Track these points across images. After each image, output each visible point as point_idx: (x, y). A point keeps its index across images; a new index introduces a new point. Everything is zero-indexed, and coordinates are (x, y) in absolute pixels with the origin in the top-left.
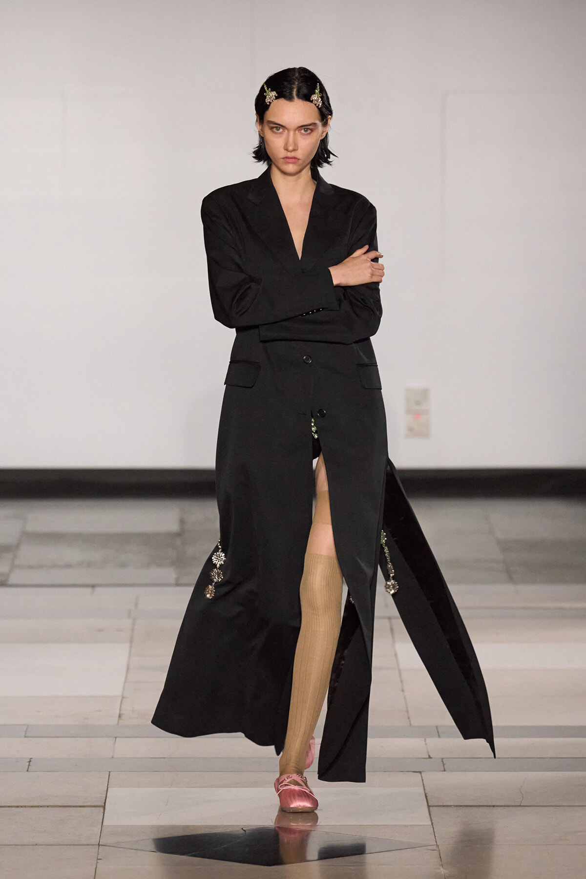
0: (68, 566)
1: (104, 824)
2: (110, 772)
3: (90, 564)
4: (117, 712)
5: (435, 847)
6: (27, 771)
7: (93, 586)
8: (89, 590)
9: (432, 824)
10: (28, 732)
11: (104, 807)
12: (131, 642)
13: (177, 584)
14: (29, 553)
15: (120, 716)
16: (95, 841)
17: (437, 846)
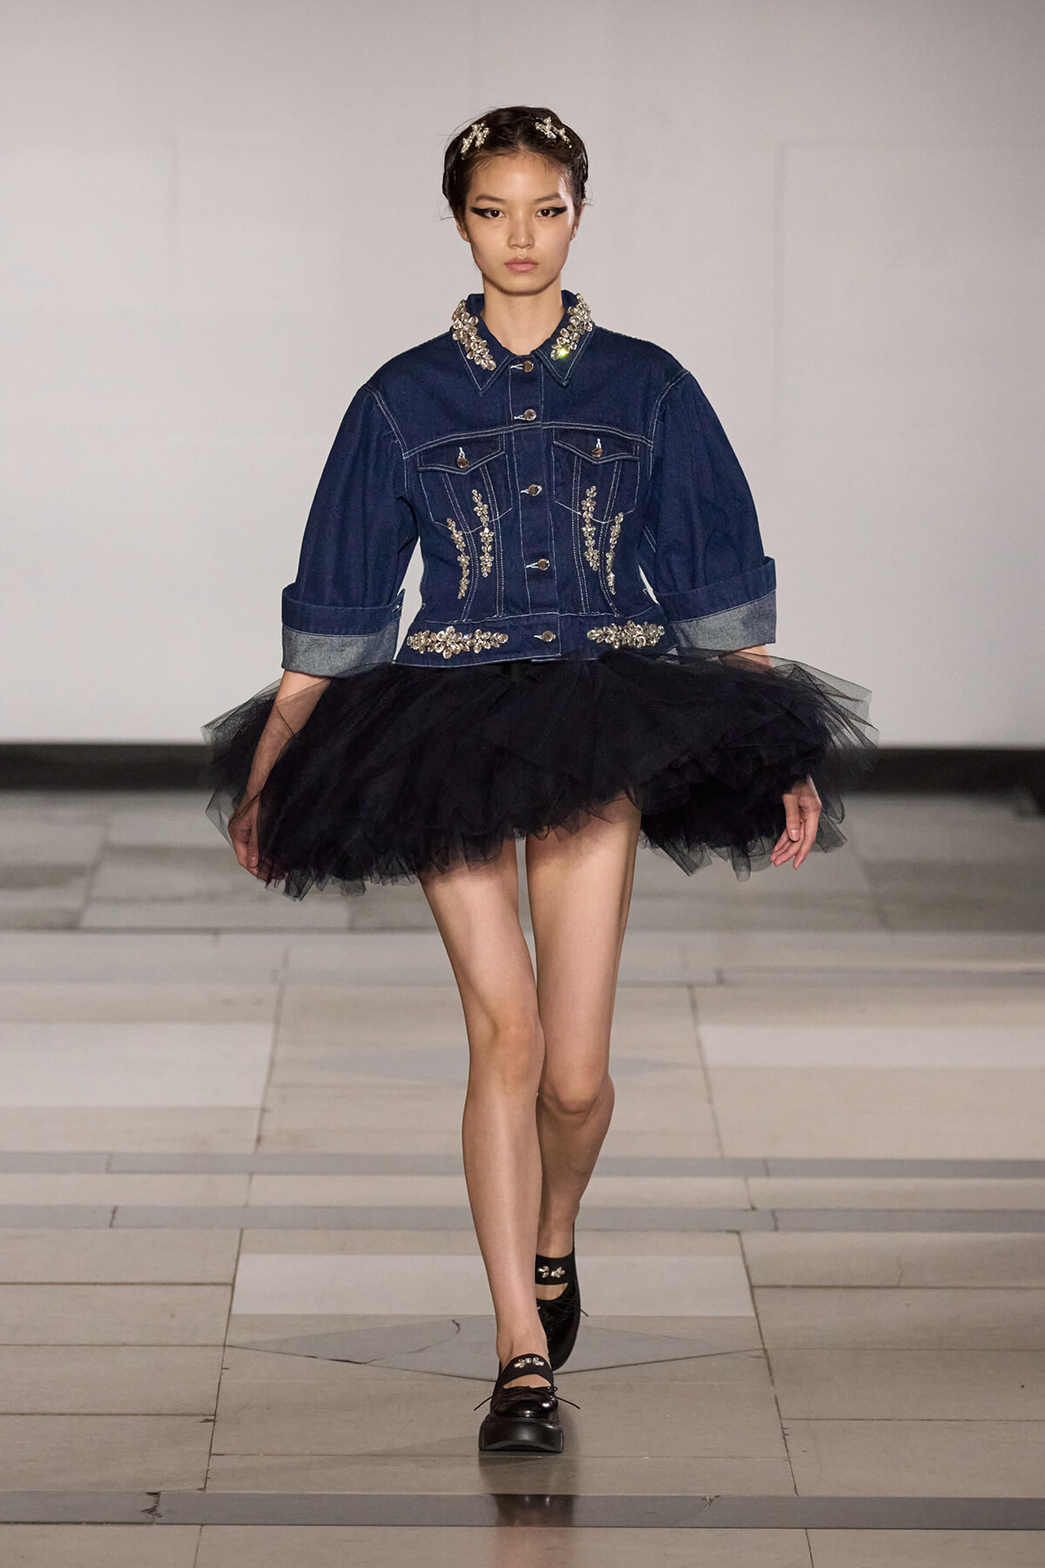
0: (178, 899)
1: (233, 1312)
2: (242, 1230)
3: (211, 897)
4: (254, 1136)
5: (761, 1353)
6: (111, 1226)
7: (216, 932)
8: (209, 938)
9: (757, 1315)
10: (112, 1164)
11: (233, 1285)
12: (277, 1021)
13: (352, 929)
14: (115, 878)
15: (259, 1140)
16: (218, 1337)
17: (765, 1351)
